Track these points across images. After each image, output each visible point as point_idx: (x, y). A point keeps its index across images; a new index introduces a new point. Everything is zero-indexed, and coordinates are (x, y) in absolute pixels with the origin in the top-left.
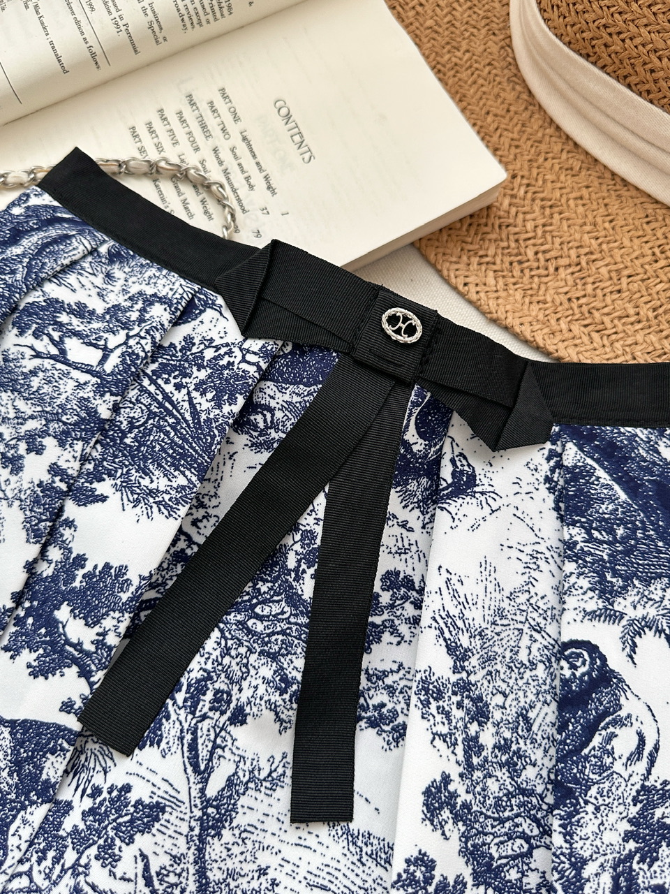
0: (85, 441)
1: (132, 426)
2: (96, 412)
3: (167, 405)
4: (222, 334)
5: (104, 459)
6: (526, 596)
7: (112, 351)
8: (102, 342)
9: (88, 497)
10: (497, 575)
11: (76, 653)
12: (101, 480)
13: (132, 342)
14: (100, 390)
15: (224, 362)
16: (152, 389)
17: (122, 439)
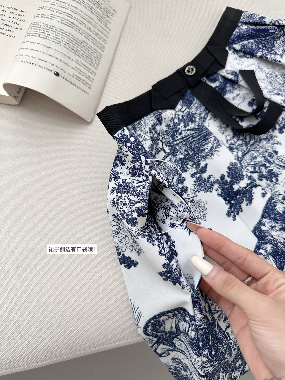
0: (188, 164)
1: (187, 151)
2: (181, 158)
3: (184, 139)
4: (172, 114)
5: (194, 162)
6: (268, 74)
7: (163, 148)
8: (159, 149)
9: (204, 169)
10: (261, 78)
11: (249, 186)
12: (200, 164)
13: (164, 141)
14: (174, 155)
15: (181, 118)
16: (178, 142)
17: (190, 155)
